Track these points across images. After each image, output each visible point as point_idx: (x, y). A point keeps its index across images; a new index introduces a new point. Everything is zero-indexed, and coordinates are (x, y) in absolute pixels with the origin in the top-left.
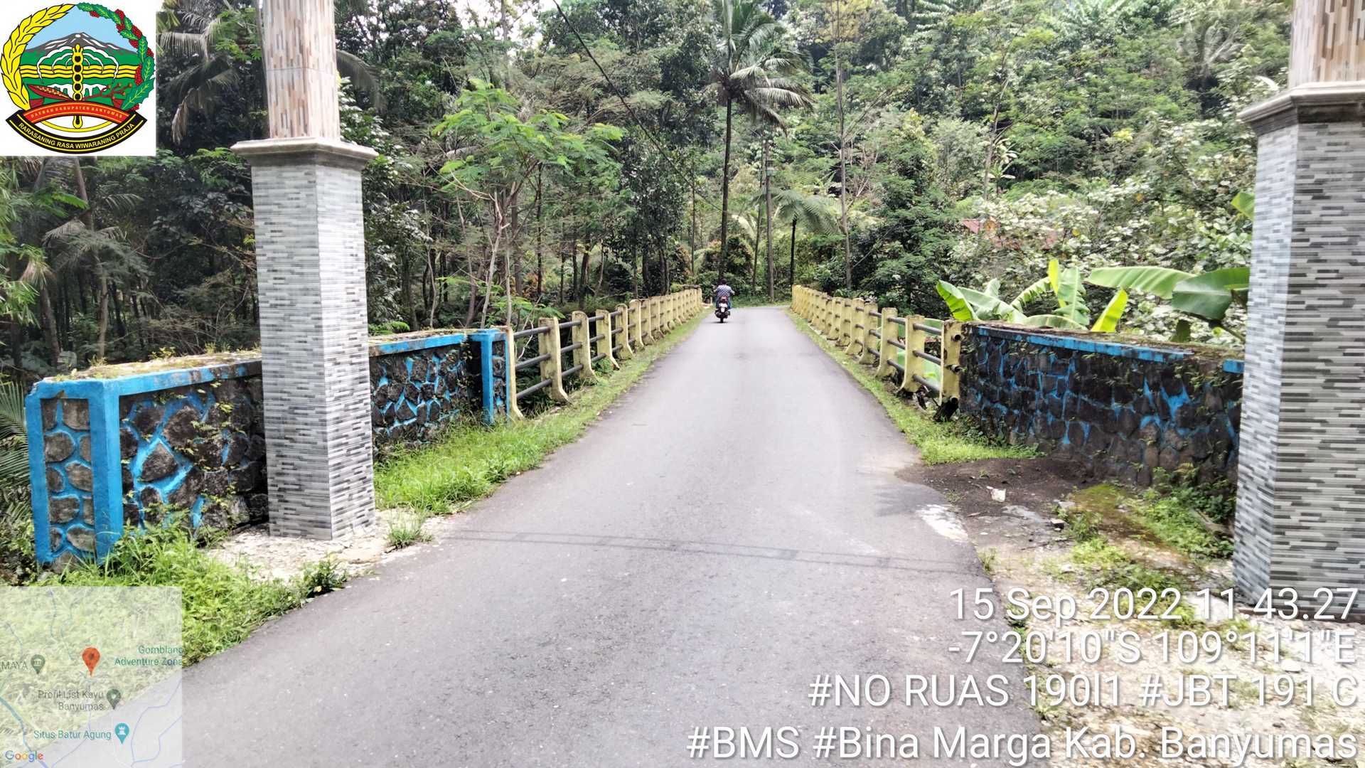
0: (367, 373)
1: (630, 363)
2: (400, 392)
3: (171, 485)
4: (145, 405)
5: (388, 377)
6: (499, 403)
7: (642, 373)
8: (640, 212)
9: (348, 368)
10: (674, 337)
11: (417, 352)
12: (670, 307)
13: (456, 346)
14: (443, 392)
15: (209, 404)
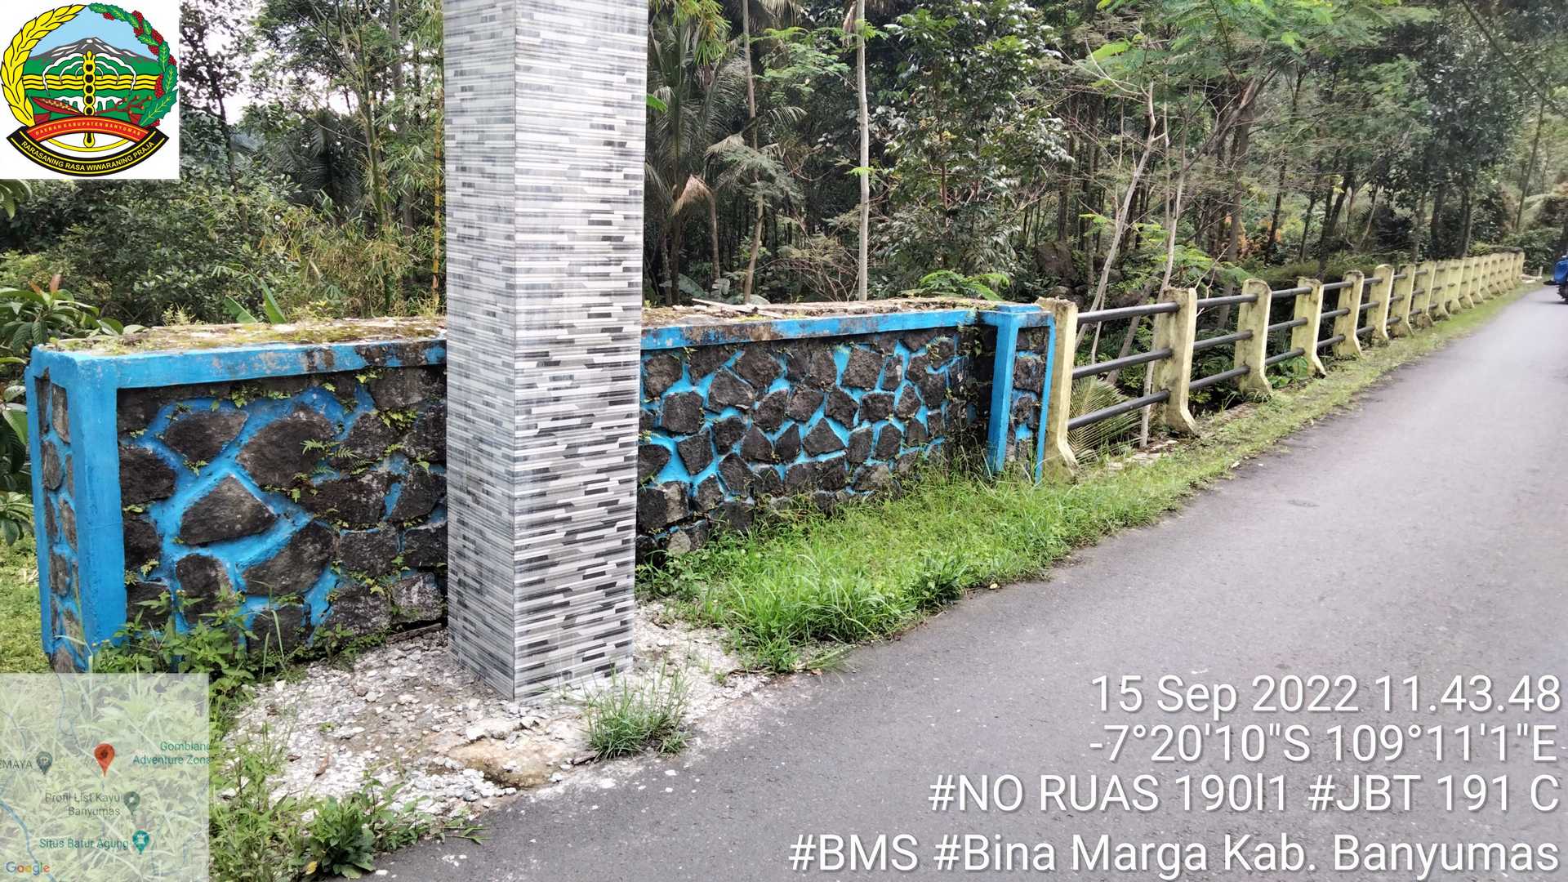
0: (636, 384)
1: (1350, 365)
2: (814, 406)
3: (251, 552)
4: (193, 407)
5: (790, 378)
6: (1023, 434)
7: (1364, 388)
8: (1439, 135)
9: (581, 372)
10: (1452, 327)
11: (860, 338)
12: (1455, 278)
13: (950, 331)
14: (915, 406)
15: (359, 412)
